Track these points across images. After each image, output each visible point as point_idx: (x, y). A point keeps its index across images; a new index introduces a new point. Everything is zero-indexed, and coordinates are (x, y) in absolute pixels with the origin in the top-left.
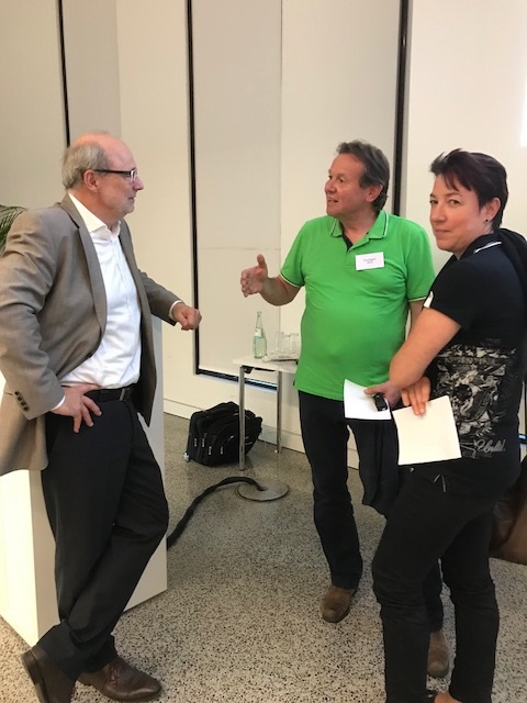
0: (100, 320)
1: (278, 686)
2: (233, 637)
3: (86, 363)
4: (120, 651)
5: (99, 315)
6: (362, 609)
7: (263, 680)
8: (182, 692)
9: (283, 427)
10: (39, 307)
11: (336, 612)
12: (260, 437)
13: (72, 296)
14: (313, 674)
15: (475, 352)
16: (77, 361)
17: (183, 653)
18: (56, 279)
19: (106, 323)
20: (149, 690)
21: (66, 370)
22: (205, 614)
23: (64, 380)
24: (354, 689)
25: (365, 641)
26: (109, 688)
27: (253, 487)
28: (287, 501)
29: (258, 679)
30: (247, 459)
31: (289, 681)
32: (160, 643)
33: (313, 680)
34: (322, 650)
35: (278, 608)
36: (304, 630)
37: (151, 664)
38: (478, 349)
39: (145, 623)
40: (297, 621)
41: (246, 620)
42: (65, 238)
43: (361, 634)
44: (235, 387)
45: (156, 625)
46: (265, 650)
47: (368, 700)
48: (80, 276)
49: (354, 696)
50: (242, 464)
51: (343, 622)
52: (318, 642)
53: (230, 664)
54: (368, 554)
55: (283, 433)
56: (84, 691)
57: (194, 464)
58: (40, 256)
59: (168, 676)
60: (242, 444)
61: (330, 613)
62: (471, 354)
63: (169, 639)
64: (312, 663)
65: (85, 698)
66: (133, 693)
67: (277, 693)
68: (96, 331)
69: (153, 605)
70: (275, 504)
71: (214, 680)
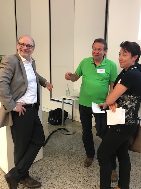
0: (26, 85)
1: (72, 184)
2: (60, 171)
3: (22, 97)
4: (30, 175)
5: (25, 84)
6: (95, 164)
7: (68, 182)
8: (47, 186)
9: (74, 115)
10: (9, 82)
11: (88, 164)
12: (68, 118)
13: (18, 79)
14: (81, 181)
15: (130, 96)
16: (20, 97)
17: (47, 175)
18: (14, 74)
19: (27, 86)
20: (38, 185)
21: (17, 99)
22: (53, 165)
23: (16, 102)
24: (93, 185)
25: (96, 172)
26: (27, 185)
27: (66, 131)
28: (75, 135)
29: (67, 182)
30: (64, 123)
31: (75, 183)
32: (41, 173)
33: (81, 183)
34: (84, 174)
35: (72, 163)
36: (79, 169)
37: (38, 178)
38: (131, 95)
39: (37, 167)
40: (77, 167)
41: (63, 166)
42: (16, 63)
43: (94, 170)
44: (61, 104)
45: (40, 168)
46: (69, 175)
47: (96, 188)
48: (20, 74)
49: (93, 187)
50: (63, 125)
51: (90, 167)
52: (83, 172)
53: (59, 178)
54: (96, 149)
55: (74, 117)
56: (20, 185)
57: (50, 125)
58: (9, 68)
59: (43, 181)
60: (63, 119)
61: (86, 165)
62: (129, 96)
63: (43, 171)
64: (81, 178)
65: (21, 187)
66: (33, 186)
67: (72, 186)
68: (25, 88)
69: (39, 162)
70: (72, 135)
71: (55, 183)
